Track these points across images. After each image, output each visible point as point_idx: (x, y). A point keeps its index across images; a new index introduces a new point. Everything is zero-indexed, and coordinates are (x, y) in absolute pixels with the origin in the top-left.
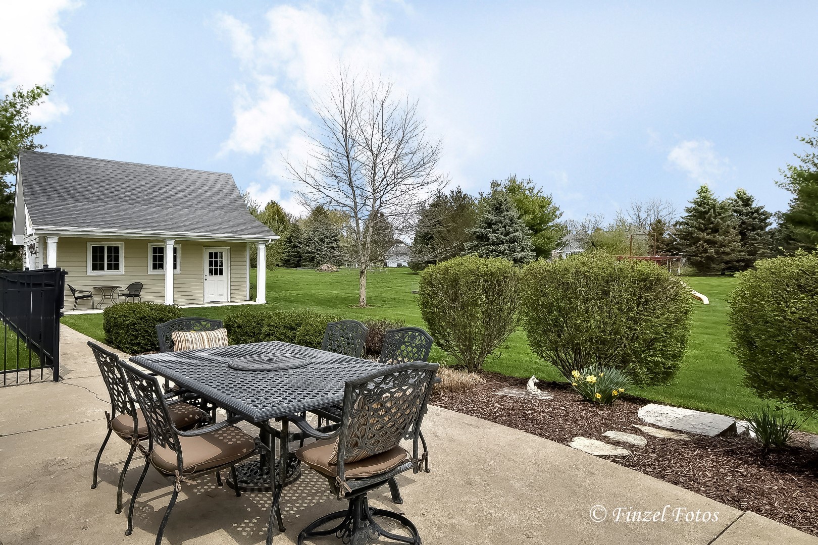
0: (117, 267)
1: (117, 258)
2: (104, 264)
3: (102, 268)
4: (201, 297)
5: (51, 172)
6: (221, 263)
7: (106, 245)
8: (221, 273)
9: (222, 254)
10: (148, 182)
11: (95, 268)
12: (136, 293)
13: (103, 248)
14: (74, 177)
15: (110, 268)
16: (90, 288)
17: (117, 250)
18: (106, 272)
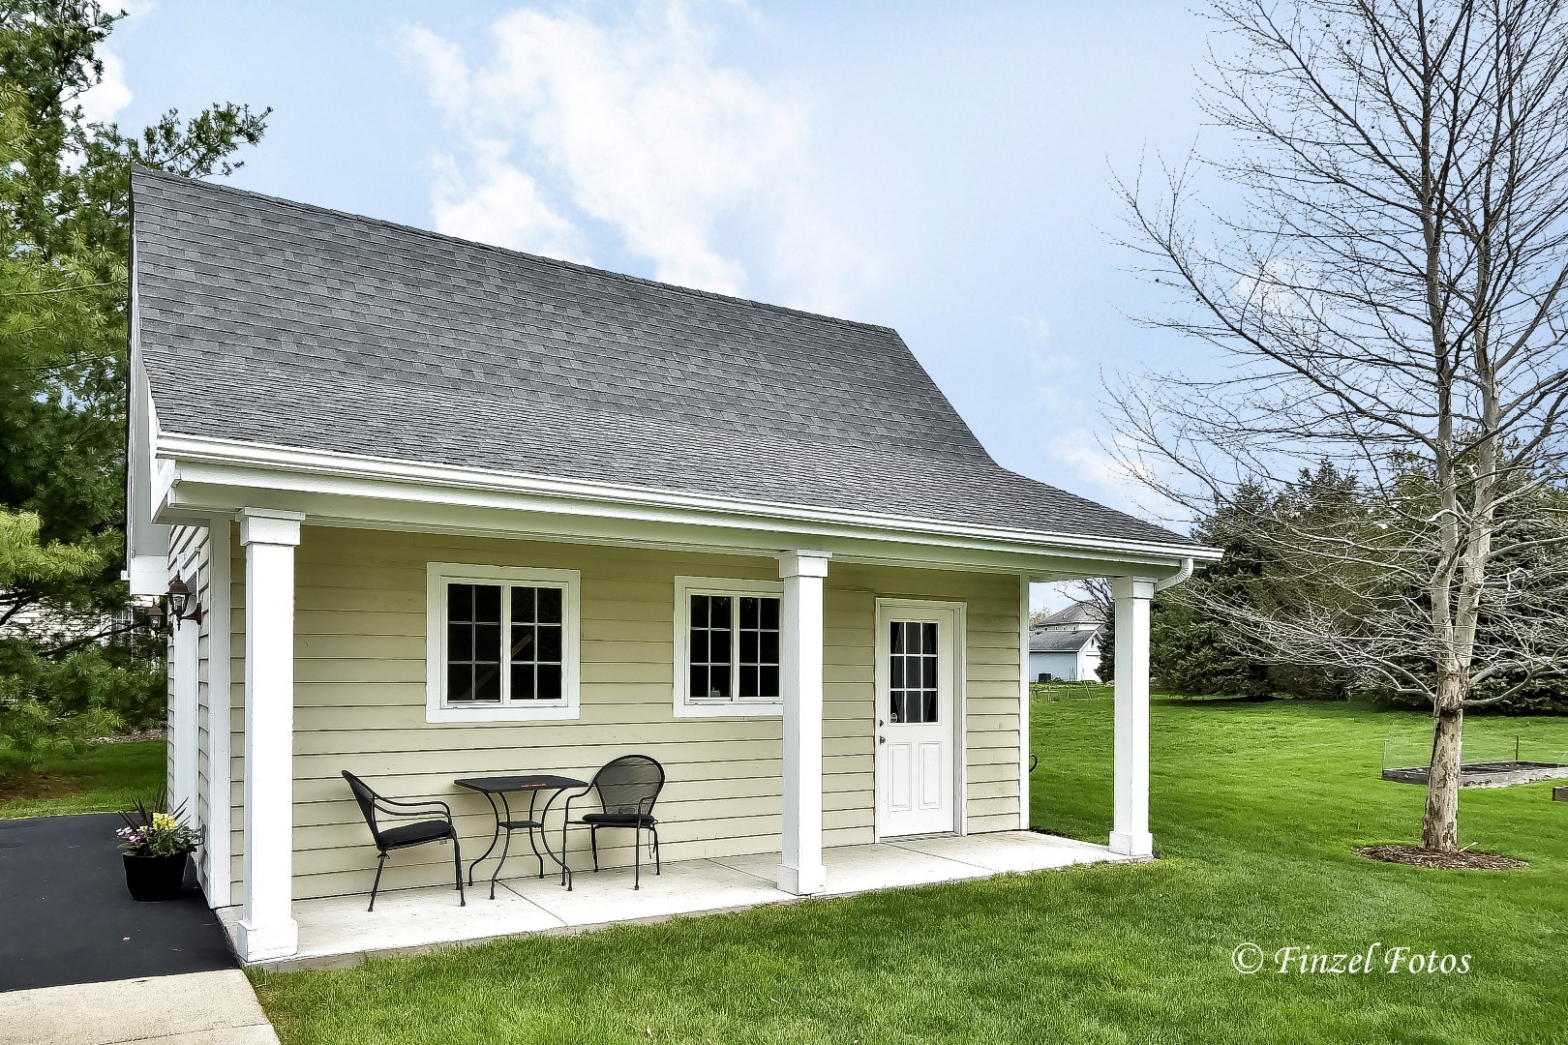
0: (551, 688)
1: (552, 644)
2: (498, 667)
3: (491, 692)
4: (865, 817)
5: (268, 260)
6: (932, 666)
7: (506, 578)
8: (931, 716)
9: (931, 630)
10: (637, 332)
11: (458, 689)
12: (633, 805)
13: (496, 591)
14: (361, 288)
15: (521, 691)
16: (440, 785)
17: (551, 601)
18: (508, 709)
